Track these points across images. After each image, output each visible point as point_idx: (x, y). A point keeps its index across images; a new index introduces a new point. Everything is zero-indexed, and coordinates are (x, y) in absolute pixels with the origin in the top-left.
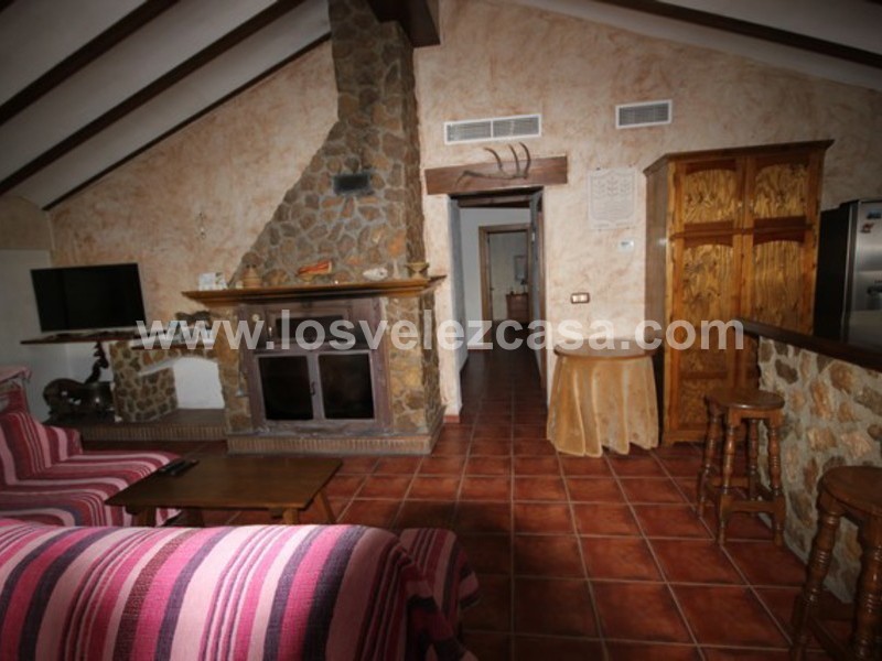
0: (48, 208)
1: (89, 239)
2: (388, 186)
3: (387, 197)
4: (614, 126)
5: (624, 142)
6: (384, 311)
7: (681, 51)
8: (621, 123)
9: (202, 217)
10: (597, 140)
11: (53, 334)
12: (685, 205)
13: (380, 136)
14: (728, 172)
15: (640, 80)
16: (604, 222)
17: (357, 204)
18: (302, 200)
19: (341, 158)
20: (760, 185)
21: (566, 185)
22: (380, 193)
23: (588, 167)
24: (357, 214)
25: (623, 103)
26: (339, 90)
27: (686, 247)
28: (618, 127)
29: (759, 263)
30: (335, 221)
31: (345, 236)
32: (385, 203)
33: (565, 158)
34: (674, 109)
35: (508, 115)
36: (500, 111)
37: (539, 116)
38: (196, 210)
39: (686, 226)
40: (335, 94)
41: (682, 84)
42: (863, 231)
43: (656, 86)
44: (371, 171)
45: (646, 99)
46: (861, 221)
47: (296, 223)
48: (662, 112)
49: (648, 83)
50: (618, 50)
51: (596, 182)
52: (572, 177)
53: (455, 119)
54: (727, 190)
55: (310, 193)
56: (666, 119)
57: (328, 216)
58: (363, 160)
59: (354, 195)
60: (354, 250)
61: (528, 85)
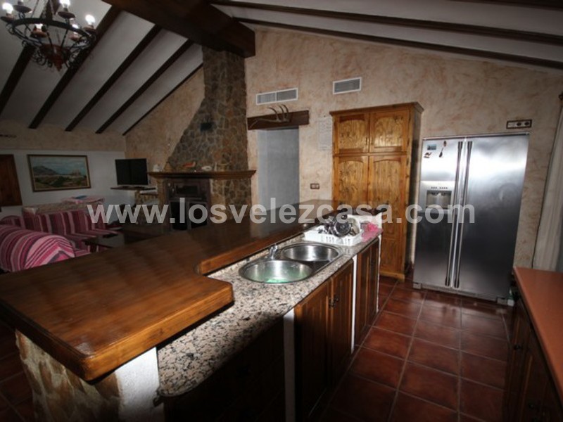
0: (124, 134)
1: (136, 148)
2: (218, 128)
3: (217, 133)
4: (331, 93)
5: (337, 102)
6: (212, 186)
7: (367, 48)
8: (336, 91)
9: (170, 139)
10: (324, 101)
11: (120, 186)
12: (339, 139)
13: (218, 105)
14: (361, 121)
15: (345, 67)
16: (325, 146)
17: (207, 136)
18: (189, 134)
19: (204, 115)
20: (377, 129)
21: (308, 126)
22: (215, 131)
23: (319, 116)
24: (207, 140)
25: (336, 80)
26: (205, 84)
27: (340, 162)
28: (334, 93)
29: (377, 172)
30: (199, 143)
31: (202, 151)
32: (216, 136)
33: (308, 111)
34: (363, 82)
35: (283, 89)
36: (280, 88)
37: (297, 89)
38: (168, 136)
39: (340, 150)
40: (204, 86)
41: (368, 68)
42: (425, 157)
43: (354, 70)
44: (214, 121)
45: (349, 77)
46: (425, 151)
47: (186, 144)
48: (356, 84)
49: (350, 68)
50: (335, 51)
51: (321, 124)
52: (311, 121)
53: (261, 92)
54: (360, 131)
55: (192, 131)
56: (358, 88)
57: (197, 141)
58: (211, 116)
59: (206, 132)
60: (204, 157)
61: (292, 73)
